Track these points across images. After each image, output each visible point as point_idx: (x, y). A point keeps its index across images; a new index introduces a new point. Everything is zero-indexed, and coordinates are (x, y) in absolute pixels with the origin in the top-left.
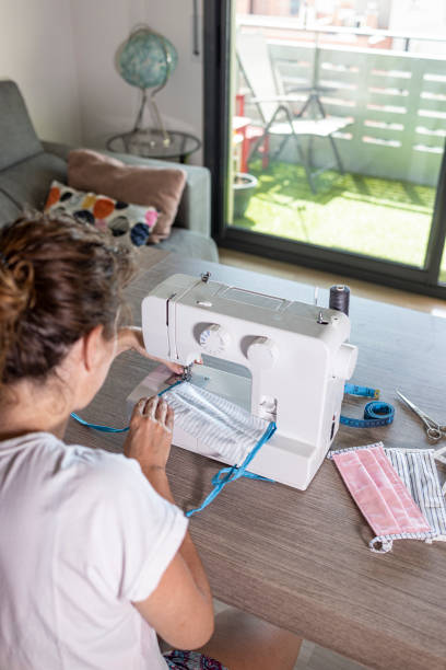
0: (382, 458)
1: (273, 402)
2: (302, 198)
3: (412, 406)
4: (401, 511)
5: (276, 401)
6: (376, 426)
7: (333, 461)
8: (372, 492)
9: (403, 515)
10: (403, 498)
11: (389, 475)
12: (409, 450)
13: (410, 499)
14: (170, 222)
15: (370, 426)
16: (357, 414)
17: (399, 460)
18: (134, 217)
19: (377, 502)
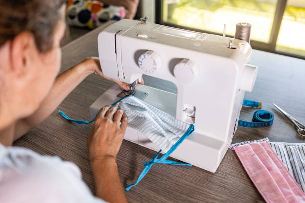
0: (269, 149)
1: (193, 109)
2: (203, 8)
3: (286, 113)
4: (288, 191)
5: (195, 108)
6: (262, 126)
7: (234, 151)
8: (265, 175)
9: (290, 193)
10: (288, 180)
11: (276, 162)
12: (287, 143)
13: (293, 181)
14: (132, 15)
15: (258, 126)
16: (249, 118)
17: (281, 150)
18: (112, 12)
19: (269, 183)
